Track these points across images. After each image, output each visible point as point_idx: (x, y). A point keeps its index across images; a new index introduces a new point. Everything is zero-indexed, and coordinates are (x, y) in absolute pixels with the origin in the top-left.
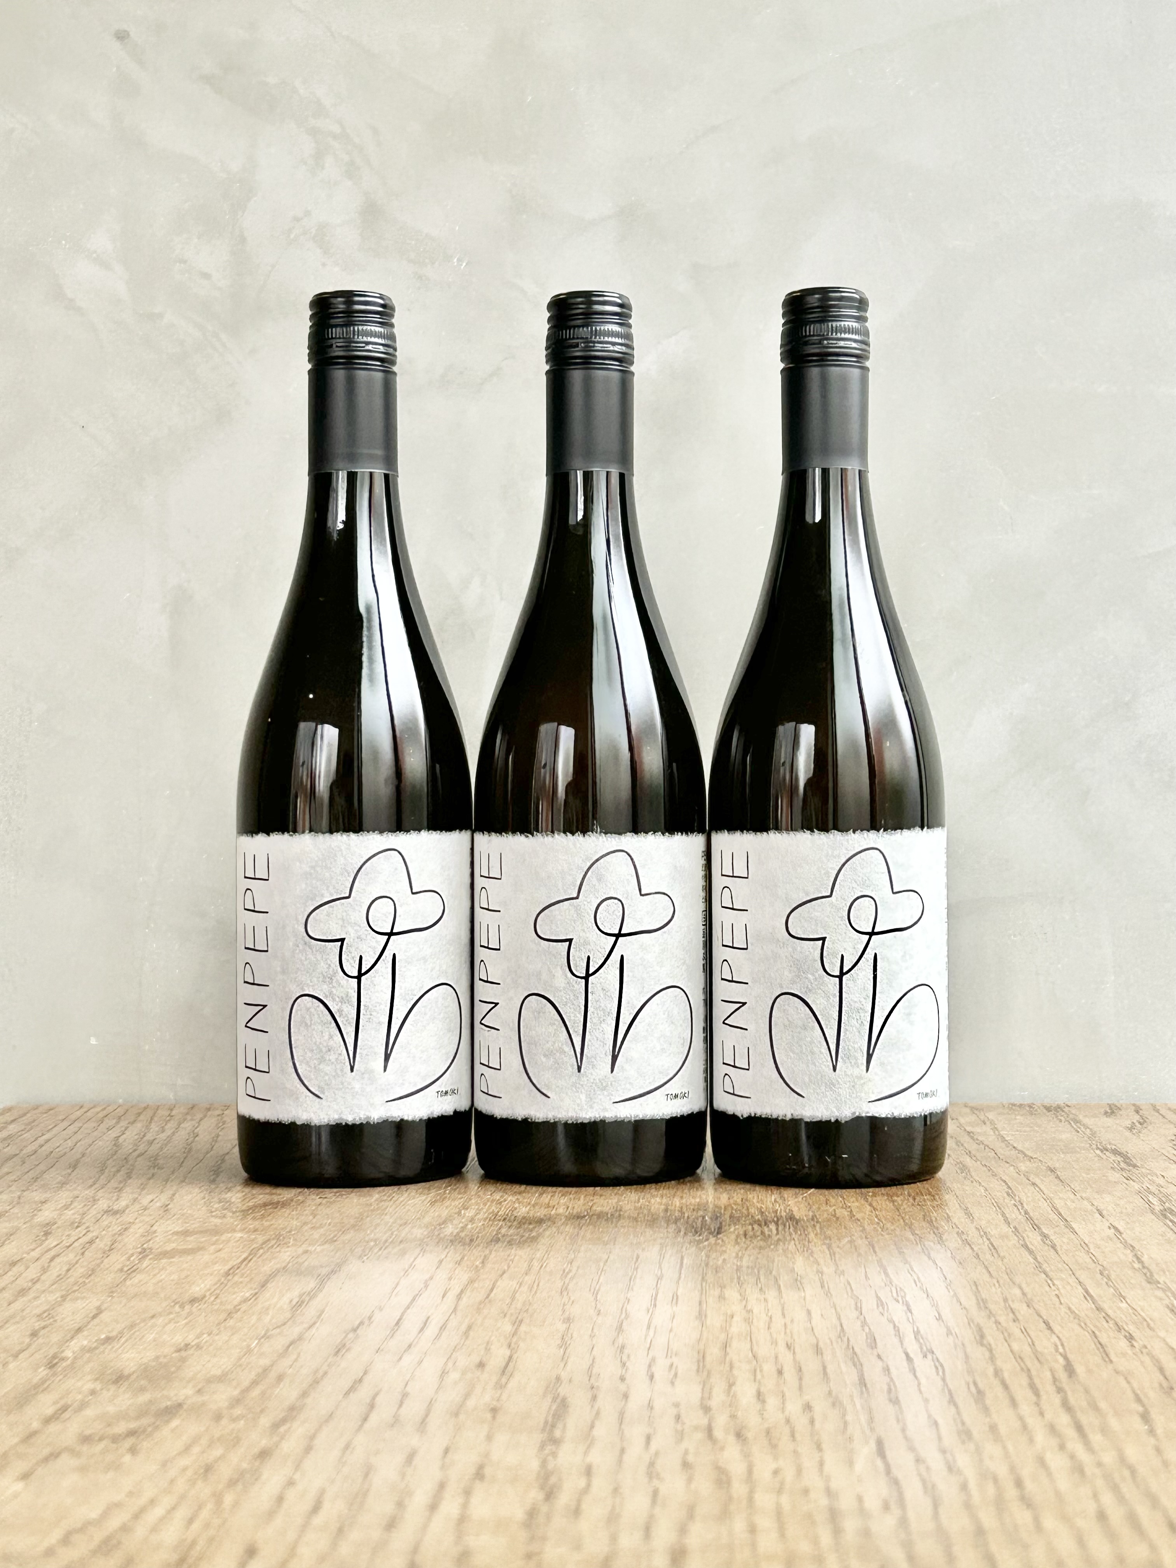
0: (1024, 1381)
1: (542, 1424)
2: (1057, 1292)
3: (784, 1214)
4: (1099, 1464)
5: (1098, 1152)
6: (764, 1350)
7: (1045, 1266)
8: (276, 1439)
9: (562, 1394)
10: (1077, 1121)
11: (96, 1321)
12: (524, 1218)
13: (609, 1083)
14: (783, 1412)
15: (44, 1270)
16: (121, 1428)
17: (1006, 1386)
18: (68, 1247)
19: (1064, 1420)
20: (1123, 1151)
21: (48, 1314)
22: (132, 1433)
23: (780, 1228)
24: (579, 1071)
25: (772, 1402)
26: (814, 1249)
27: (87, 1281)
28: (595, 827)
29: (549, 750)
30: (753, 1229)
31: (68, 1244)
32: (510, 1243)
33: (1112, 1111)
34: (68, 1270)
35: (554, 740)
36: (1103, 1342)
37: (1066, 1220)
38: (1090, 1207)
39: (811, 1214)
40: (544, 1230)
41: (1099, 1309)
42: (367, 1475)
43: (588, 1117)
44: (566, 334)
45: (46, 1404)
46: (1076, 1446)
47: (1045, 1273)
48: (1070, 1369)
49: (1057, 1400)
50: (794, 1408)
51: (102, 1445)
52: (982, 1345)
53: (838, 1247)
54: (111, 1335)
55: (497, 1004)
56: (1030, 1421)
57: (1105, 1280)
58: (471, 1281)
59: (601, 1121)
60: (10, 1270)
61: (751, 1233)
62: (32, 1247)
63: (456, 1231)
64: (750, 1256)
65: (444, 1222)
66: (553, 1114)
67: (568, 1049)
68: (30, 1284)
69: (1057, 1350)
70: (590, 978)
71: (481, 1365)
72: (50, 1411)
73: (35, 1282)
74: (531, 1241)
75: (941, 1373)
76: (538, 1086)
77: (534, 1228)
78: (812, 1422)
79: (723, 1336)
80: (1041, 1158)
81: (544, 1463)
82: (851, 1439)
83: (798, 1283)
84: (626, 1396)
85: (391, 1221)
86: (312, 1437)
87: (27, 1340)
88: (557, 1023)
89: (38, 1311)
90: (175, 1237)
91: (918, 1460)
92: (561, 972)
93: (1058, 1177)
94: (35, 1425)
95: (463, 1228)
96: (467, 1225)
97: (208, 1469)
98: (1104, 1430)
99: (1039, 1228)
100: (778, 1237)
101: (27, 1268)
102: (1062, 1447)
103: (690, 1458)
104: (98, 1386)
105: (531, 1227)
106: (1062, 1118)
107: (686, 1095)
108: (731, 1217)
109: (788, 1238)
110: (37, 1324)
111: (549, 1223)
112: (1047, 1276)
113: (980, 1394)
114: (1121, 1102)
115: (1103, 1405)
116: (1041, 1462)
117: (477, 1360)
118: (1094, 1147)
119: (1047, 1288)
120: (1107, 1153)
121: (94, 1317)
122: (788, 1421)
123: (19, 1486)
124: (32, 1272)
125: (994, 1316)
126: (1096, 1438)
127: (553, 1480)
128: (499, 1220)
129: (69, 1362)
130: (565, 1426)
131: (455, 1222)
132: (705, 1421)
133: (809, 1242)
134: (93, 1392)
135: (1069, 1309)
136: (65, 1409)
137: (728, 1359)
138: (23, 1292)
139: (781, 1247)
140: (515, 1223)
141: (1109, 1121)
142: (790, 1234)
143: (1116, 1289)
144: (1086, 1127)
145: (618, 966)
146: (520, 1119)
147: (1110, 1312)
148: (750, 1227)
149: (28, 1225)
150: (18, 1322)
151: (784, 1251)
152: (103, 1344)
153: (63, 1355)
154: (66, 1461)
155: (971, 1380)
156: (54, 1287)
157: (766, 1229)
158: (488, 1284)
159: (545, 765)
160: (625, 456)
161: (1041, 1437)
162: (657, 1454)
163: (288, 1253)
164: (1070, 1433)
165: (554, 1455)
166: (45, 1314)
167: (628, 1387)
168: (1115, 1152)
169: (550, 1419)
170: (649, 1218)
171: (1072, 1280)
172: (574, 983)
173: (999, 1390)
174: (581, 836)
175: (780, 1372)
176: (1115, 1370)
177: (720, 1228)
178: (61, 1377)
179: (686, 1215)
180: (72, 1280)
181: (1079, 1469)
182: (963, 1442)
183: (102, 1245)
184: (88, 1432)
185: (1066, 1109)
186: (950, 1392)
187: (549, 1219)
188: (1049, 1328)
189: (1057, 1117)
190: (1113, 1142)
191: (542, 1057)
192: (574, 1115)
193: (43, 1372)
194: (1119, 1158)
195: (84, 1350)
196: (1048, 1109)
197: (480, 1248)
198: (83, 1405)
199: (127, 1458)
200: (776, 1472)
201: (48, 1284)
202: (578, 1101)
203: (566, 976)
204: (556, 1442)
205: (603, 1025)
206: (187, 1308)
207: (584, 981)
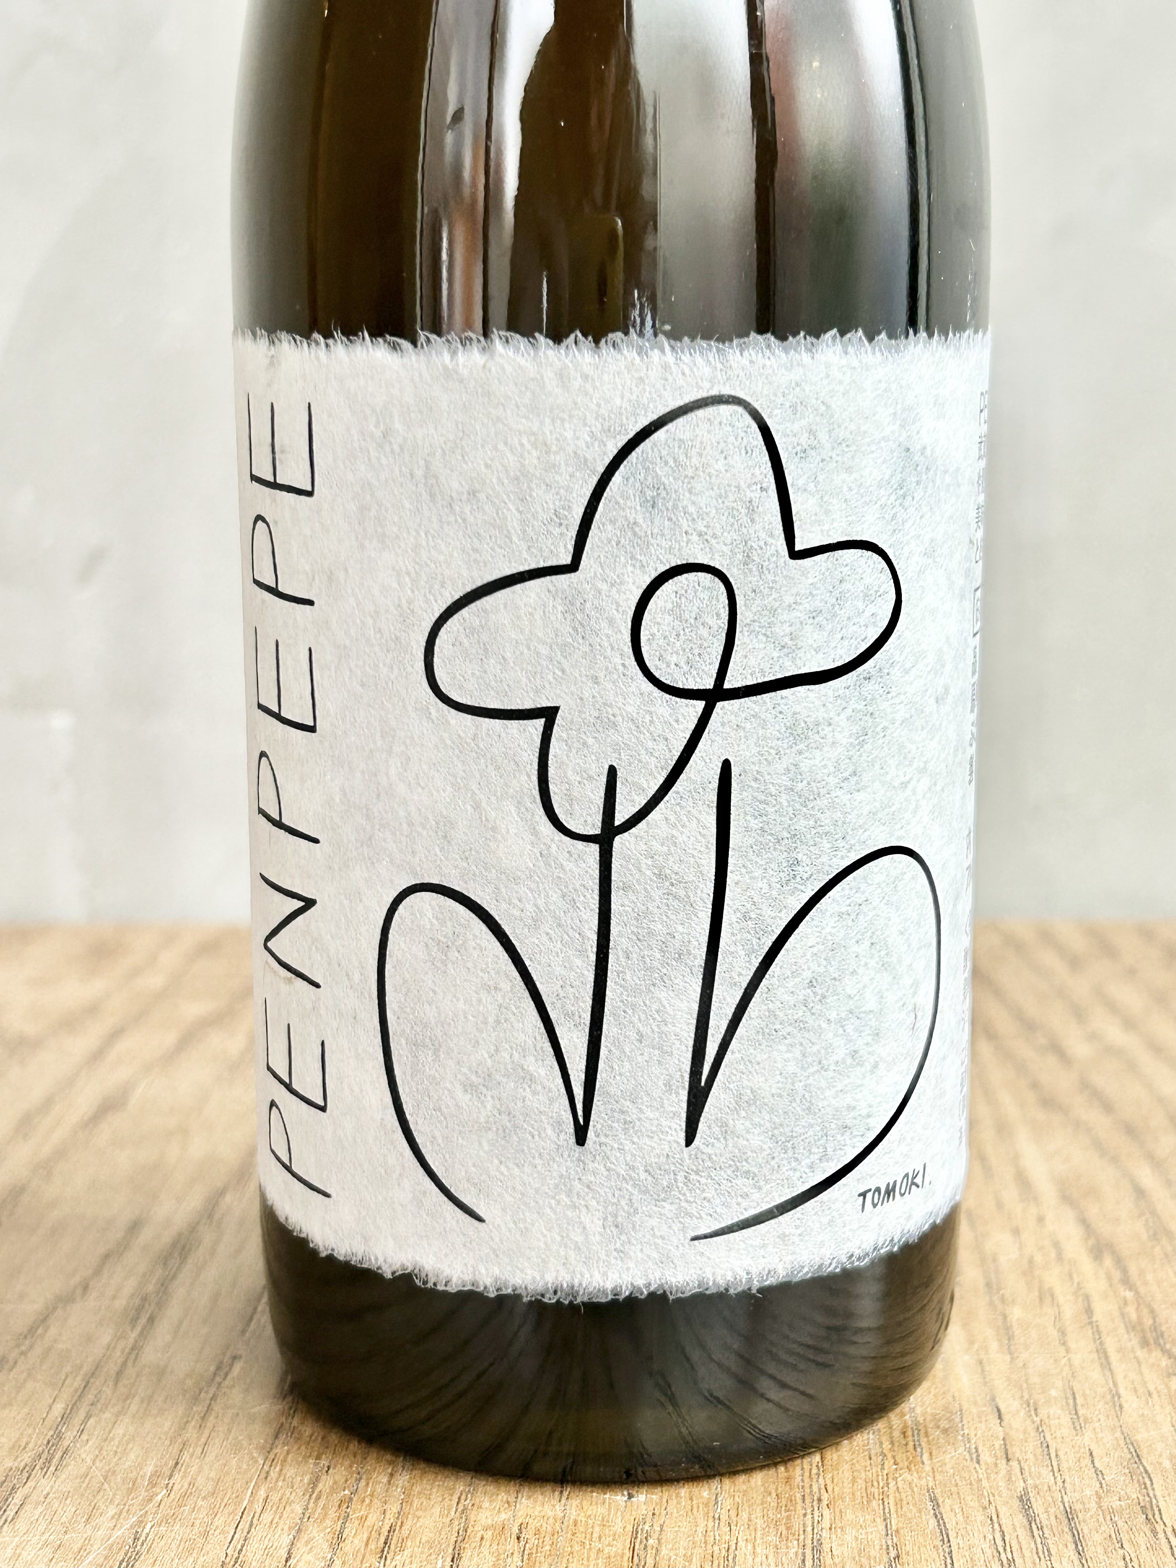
13: (680, 1178)
24: (581, 1140)
28: (636, 313)
29: (470, 75)
35: (487, 30)
43: (609, 1286)
55: (309, 900)
59: (652, 1295)
66: (497, 1271)
67: (547, 1070)
70: (618, 841)
76: (447, 1182)
88: (506, 984)
92: (515, 818)
107: (918, 1180)
145: (714, 797)
146: (388, 1275)
159: (458, 116)
172: (563, 858)
174: (587, 343)
191: (459, 1093)
192: (565, 1275)
202: (578, 1236)
203: (535, 832)
205: (660, 991)
207: (595, 848)
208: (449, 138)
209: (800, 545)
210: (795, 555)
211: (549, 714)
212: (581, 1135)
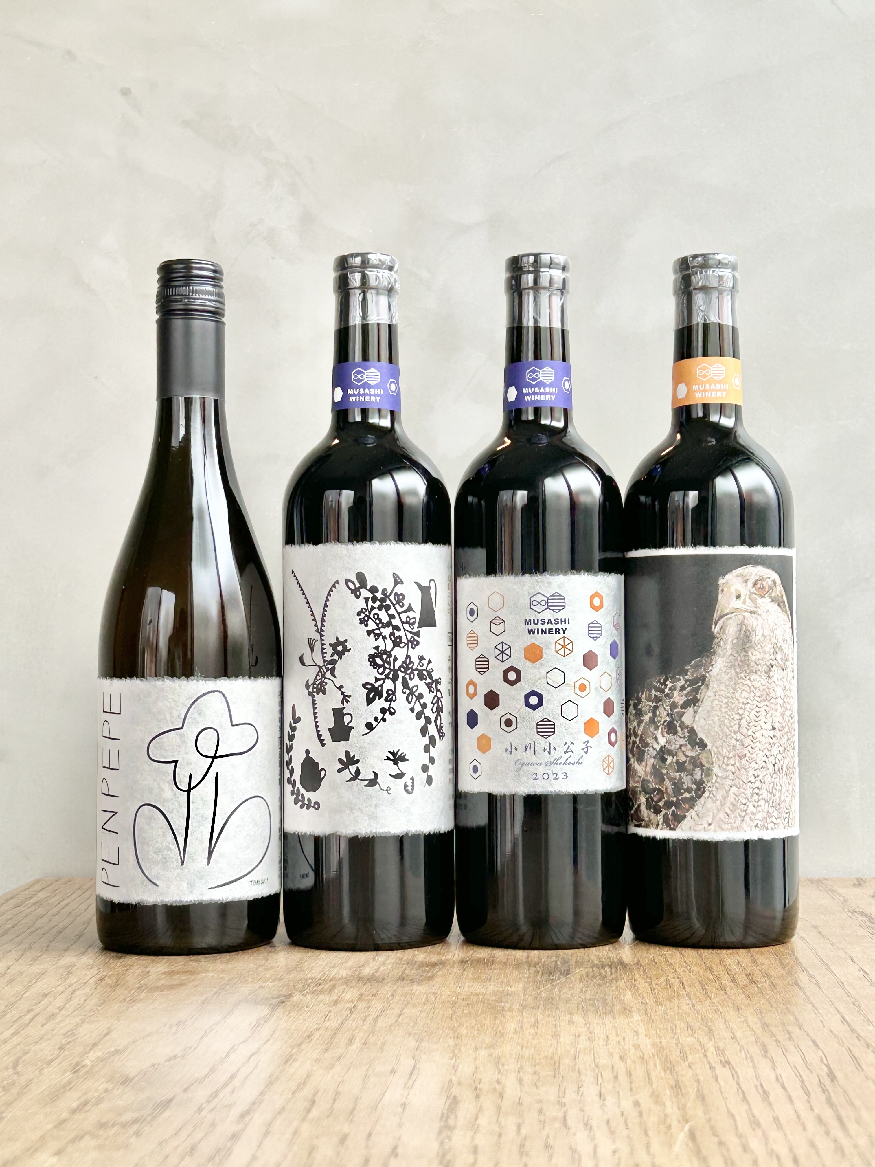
0: (798, 1085)
1: (440, 1115)
2: (821, 1018)
3: (616, 960)
4: (856, 1146)
5: (849, 914)
6: (603, 1060)
7: (812, 999)
8: (241, 1126)
9: (453, 1094)
10: (833, 891)
11: (107, 1038)
12: (422, 962)
13: (206, 873)
14: (619, 1107)
15: (68, 1001)
16: (128, 1117)
17: (784, 1088)
18: (85, 983)
19: (828, 1114)
20: (868, 913)
21: (71, 1033)
22: (135, 1121)
23: (613, 971)
24: (182, 864)
25: (610, 1101)
26: (639, 986)
27: (100, 1008)
30: (593, 971)
31: (85, 981)
32: (412, 981)
33: (859, 883)
34: (85, 1000)
36: (857, 1056)
37: (826, 964)
38: (844, 955)
39: (636, 960)
40: (437, 972)
41: (853, 1031)
42: (310, 1153)
43: (188, 900)
44: (169, 291)
45: (72, 1099)
46: (837, 1132)
47: (812, 1004)
48: (832, 1076)
49: (823, 1098)
50: (627, 1104)
51: (113, 1131)
52: (766, 1057)
53: (657, 984)
54: (119, 1048)
55: (116, 813)
56: (803, 1114)
57: (857, 1009)
58: (384, 1010)
59: (199, 903)
60: (42, 1000)
61: (592, 974)
62: (58, 983)
63: (372, 972)
64: (591, 990)
65: (363, 965)
66: (161, 898)
67: (174, 847)
68: (57, 1011)
69: (822, 1061)
70: (192, 791)
71: (393, 1072)
72: (75, 1105)
73: (61, 1009)
74: (428, 980)
75: (736, 1078)
76: (149, 877)
77: (430, 969)
78: (641, 1114)
79: (573, 1051)
80: (806, 919)
81: (442, 1143)
82: (669, 1127)
83: (626, 1011)
84: (501, 1096)
85: (324, 964)
86: (269, 1125)
87: (57, 1052)
88: (165, 827)
89: (63, 1031)
90: (163, 976)
91: (721, 1143)
92: (168, 787)
93: (820, 933)
94: (65, 1115)
95: (377, 970)
96: (379, 967)
97: (193, 1149)
98: (859, 1121)
99: (807, 971)
100: (612, 977)
101: (55, 999)
102: (827, 1133)
103: (551, 1141)
104: (110, 1086)
105: (427, 969)
106: (822, 889)
107: (265, 881)
108: (576, 962)
109: (620, 977)
110: (63, 1041)
111: (441, 966)
112: (813, 1006)
113: (766, 1094)
114: (866, 876)
115: (857, 1102)
116: (812, 1145)
117: (390, 1069)
118: (847, 910)
119: (814, 1015)
120: (856, 915)
121: (106, 1035)
122: (622, 1114)
123: (54, 1160)
124: (59, 1002)
125: (775, 1036)
126: (852, 1127)
127: (448, 1157)
128: (403, 964)
129: (88, 1069)
130: (456, 1117)
131: (371, 965)
132: (561, 1115)
133: (635, 980)
134: (106, 1091)
135: (831, 1031)
136: (86, 1103)
137: (577, 1067)
138: (53, 1016)
139: (614, 984)
140: (416, 966)
141: (858, 891)
142: (621, 975)
143: (865, 1016)
144: (840, 895)
145: (214, 781)
147: (862, 1034)
148: (591, 970)
149: (54, 967)
150: (49, 1039)
151: (617, 987)
152: (113, 1055)
153: (84, 1063)
154: (88, 1142)
155: (758, 1084)
156: (75, 1013)
157: (602, 971)
158: (397, 1011)
159: (151, 621)
160: (219, 386)
161: (811, 1125)
162: (525, 1138)
163: (248, 989)
164: (833, 1123)
165: (449, 1138)
166: (70, 1033)
167: (503, 1088)
168: (862, 914)
169: (445, 1111)
170: (516, 963)
171: (832, 1009)
172: (179, 795)
173: (780, 1091)
174: (186, 680)
175: (616, 1077)
176: (865, 1076)
177: (568, 970)
178: (83, 1079)
179: (543, 960)
180: (88, 1007)
181: (840, 1150)
182: (754, 1130)
183: (110, 982)
184: (104, 1120)
185: (825, 882)
186: (743, 1092)
187: (441, 964)
188: (817, 1045)
189: (818, 887)
190: (860, 906)
191: (153, 854)
192: (178, 899)
193: (68, 1075)
194: (865, 919)
195: (100, 1059)
196: (811, 881)
197: (390, 985)
198: (99, 1101)
199: (133, 1140)
200: (614, 1152)
201: (71, 1010)
202: (181, 888)
203: (173, 790)
204: (451, 1129)
205: (201, 828)
206: (174, 1029)
207: (186, 793)
208: (148, 627)
209: (234, 724)
210: (233, 726)
211: (176, 762)
212: (182, 863)
